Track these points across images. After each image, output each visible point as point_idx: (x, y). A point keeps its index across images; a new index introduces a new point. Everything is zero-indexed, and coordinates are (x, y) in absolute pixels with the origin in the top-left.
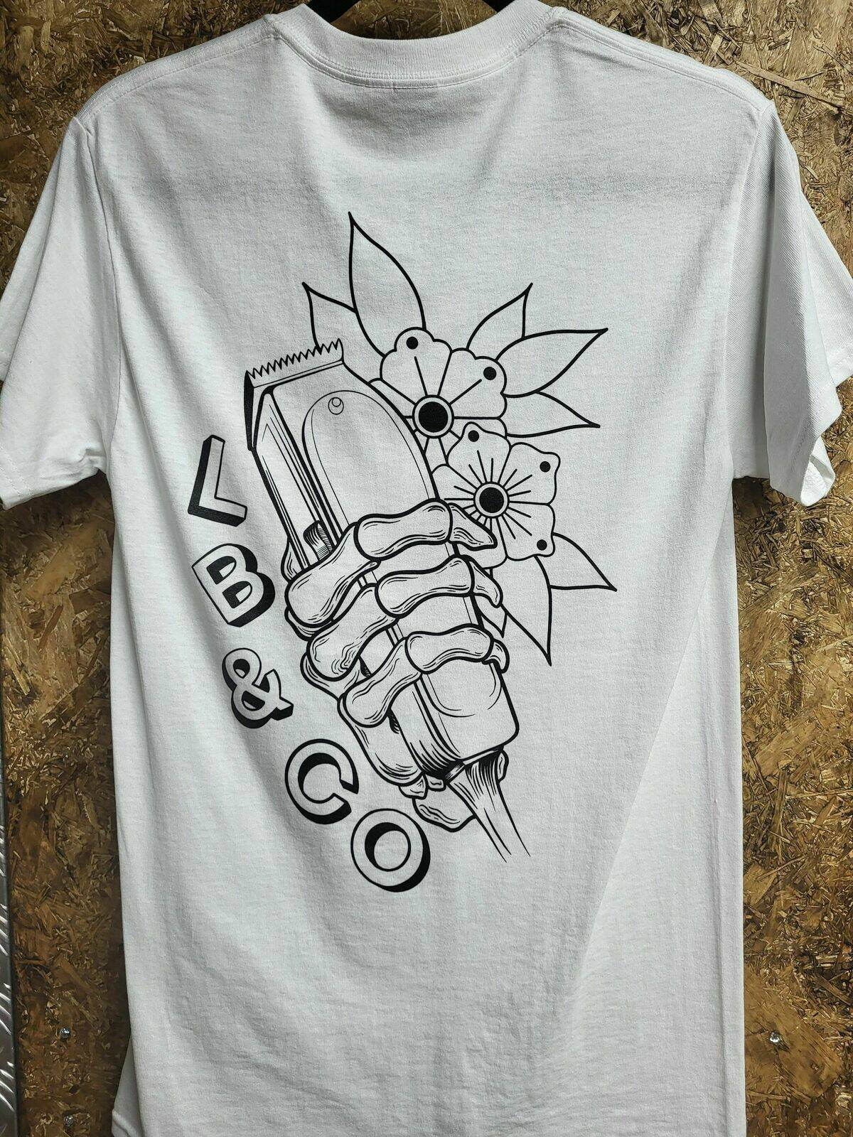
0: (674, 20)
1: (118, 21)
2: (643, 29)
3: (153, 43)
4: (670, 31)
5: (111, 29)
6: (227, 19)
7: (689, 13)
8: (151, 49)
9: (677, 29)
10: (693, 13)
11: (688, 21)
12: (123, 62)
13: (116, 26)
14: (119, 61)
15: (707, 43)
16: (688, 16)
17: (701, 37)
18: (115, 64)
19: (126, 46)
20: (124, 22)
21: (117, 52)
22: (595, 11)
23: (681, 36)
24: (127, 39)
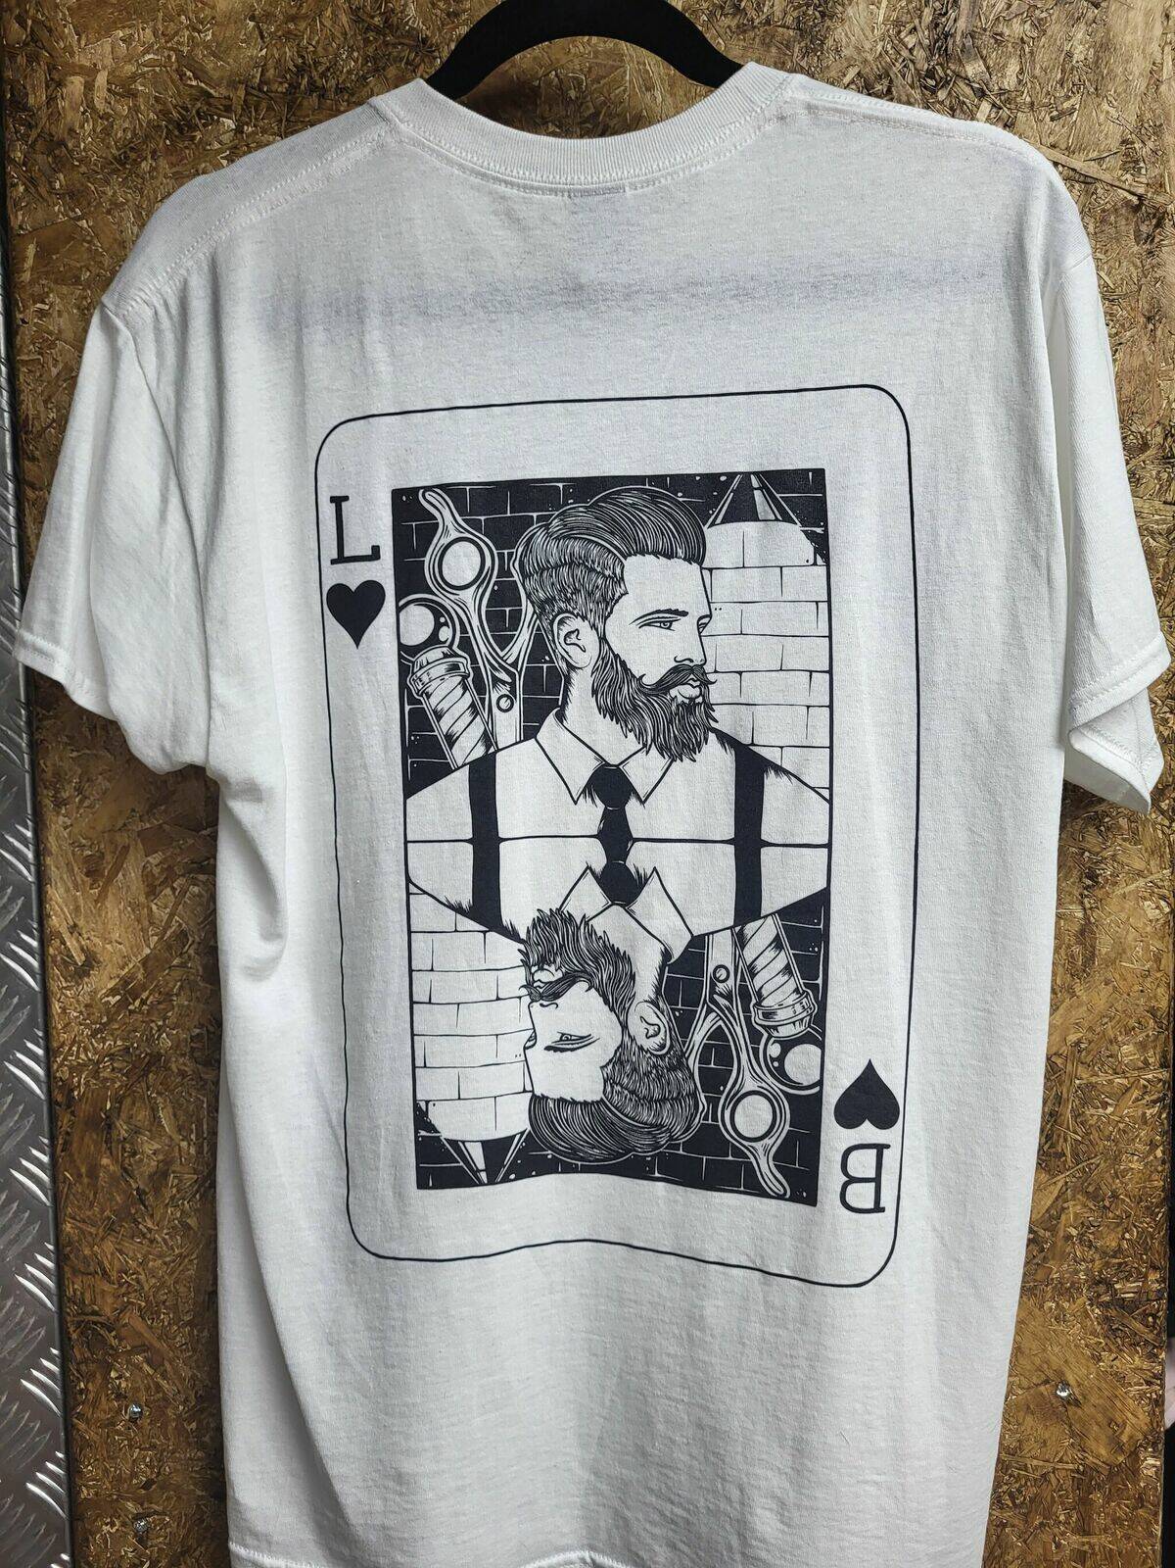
0: (929, 80)
1: (199, 73)
2: (889, 91)
3: (245, 101)
4: (924, 94)
5: (189, 82)
6: (345, 70)
7: (949, 72)
8: (243, 109)
9: (934, 92)
10: (954, 72)
11: (948, 83)
12: (204, 125)
13: (196, 78)
14: (200, 125)
15: (971, 111)
16: (947, 75)
17: (964, 103)
18: (195, 128)
19: (210, 105)
20: (206, 73)
21: (198, 113)
22: (828, 67)
23: (939, 102)
24: (210, 95)
